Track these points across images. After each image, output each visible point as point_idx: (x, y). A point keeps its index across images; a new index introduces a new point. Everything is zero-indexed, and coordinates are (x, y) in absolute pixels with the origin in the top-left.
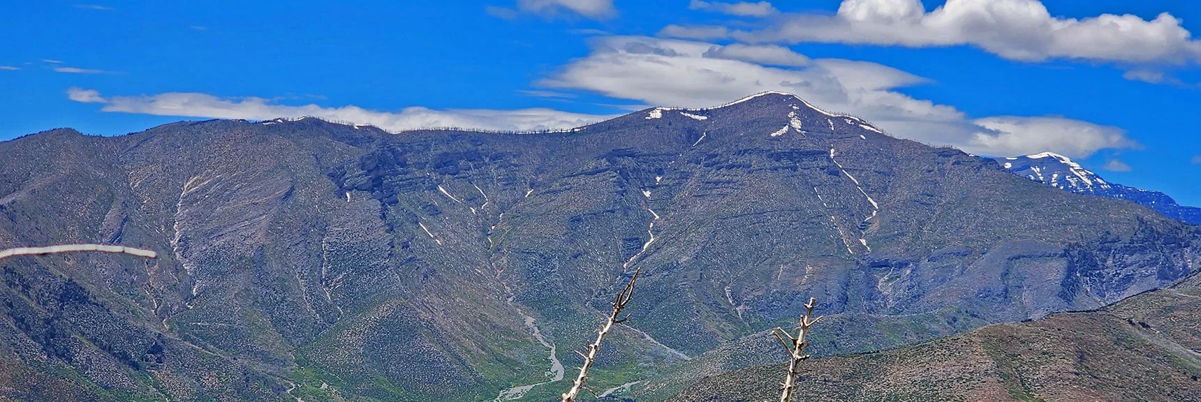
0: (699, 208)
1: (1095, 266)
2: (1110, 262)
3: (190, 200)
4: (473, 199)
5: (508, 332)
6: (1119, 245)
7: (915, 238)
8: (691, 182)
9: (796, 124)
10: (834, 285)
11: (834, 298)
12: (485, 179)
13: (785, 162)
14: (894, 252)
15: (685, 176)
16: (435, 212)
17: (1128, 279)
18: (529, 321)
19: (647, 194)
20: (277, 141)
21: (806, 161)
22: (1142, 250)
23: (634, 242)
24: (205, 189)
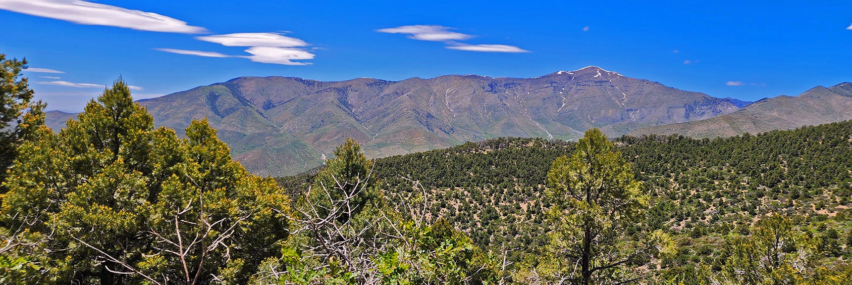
0: (576, 96)
1: (693, 110)
2: (697, 109)
3: (449, 94)
4: (515, 95)
5: (533, 126)
6: (700, 104)
7: (638, 103)
8: (573, 89)
9: (600, 74)
10: (619, 115)
11: (619, 118)
12: (517, 89)
13: (599, 84)
14: (633, 107)
15: (571, 88)
16: (506, 98)
17: (704, 113)
18: (537, 124)
19: (561, 93)
20: (468, 80)
21: (604, 83)
22: (707, 105)
23: (560, 105)
24: (452, 92)
